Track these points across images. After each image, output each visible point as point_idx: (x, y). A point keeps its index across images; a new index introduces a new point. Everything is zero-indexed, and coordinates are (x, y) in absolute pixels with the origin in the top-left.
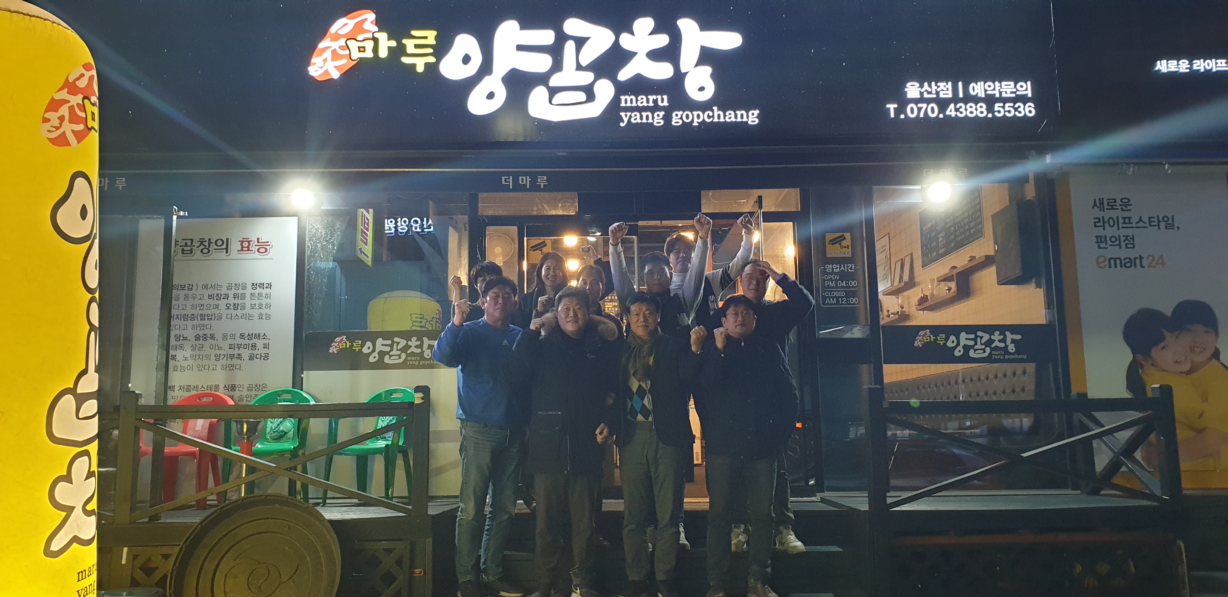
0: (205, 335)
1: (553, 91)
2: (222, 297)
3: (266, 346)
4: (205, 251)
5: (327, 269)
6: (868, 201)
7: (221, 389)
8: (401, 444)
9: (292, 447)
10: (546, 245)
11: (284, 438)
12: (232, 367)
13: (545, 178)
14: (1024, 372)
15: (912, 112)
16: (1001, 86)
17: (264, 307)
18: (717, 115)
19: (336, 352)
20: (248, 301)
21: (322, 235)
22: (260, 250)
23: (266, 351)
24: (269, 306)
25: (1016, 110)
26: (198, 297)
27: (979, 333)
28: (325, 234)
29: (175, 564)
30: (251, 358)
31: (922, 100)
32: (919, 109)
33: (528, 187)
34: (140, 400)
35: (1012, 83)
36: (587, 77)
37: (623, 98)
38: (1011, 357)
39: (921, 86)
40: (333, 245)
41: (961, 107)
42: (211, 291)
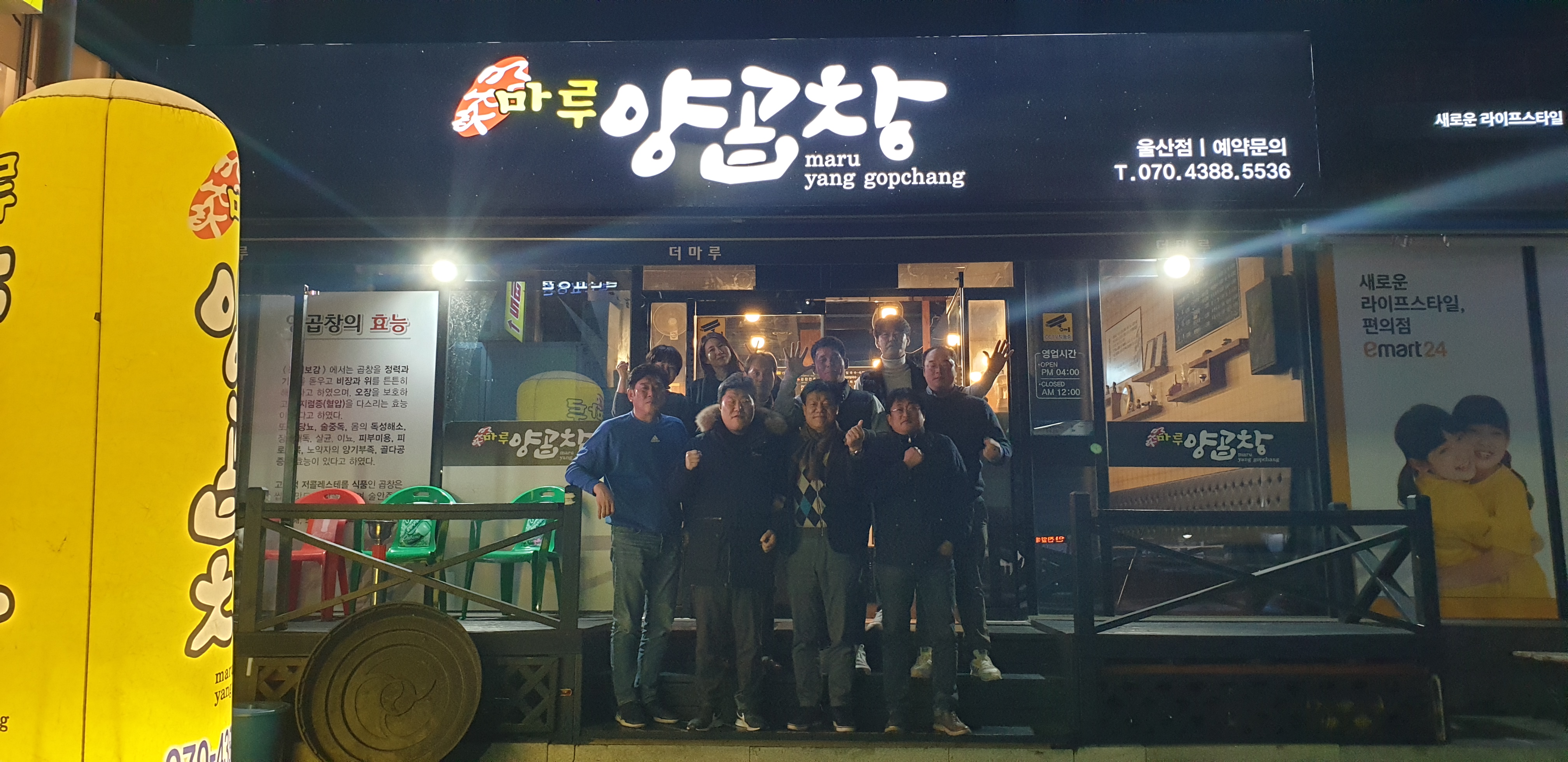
0: (333, 424)
1: (728, 150)
2: (353, 381)
3: (401, 438)
4: (334, 329)
5: (471, 351)
6: (1094, 277)
7: (350, 486)
8: (551, 551)
9: (429, 552)
10: (719, 324)
11: (420, 543)
12: (362, 462)
13: (718, 248)
14: (1280, 479)
15: (1144, 173)
16: (1250, 143)
17: (399, 393)
18: (916, 177)
19: (480, 445)
20: (381, 387)
21: (466, 312)
22: (396, 329)
23: (401, 443)
24: (405, 392)
25: (1268, 171)
26: (326, 380)
27: (1223, 432)
28: (469, 311)
29: (303, 677)
30: (384, 451)
31: (1156, 159)
32: (1153, 171)
33: (699, 259)
34: (266, 497)
35: (1264, 140)
36: (768, 134)
37: (808, 157)
38: (1260, 460)
39: (1156, 143)
40: (479, 323)
41: (1202, 168)
42: (340, 375)
